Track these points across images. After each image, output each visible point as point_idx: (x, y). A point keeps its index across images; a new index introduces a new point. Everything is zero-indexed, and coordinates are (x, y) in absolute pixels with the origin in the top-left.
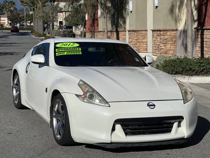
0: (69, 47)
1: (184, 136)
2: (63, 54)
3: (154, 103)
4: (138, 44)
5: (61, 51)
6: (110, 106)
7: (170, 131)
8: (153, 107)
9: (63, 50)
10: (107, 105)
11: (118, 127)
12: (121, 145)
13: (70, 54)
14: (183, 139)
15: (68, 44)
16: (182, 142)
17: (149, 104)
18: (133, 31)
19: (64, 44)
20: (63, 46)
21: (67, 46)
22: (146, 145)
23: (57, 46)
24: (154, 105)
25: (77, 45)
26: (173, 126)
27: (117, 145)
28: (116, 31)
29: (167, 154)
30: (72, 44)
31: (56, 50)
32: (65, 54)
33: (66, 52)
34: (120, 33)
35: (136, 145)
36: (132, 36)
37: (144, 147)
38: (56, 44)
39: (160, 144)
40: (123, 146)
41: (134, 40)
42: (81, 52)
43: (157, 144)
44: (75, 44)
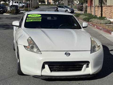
0: (35, 16)
1: (90, 73)
2: (30, 21)
3: (70, 52)
4: (111, 14)
5: (30, 19)
6: (41, 54)
7: (81, 70)
8: (68, 55)
9: (31, 19)
10: (40, 53)
11: (47, 66)
12: (48, 77)
13: (34, 21)
14: (89, 75)
15: (35, 15)
16: (90, 77)
17: (66, 53)
18: (109, 6)
19: (33, 15)
20: (32, 16)
21: (34, 16)
22: (64, 77)
23: (29, 16)
24: (69, 54)
25: (40, 16)
26: (83, 67)
27: (45, 77)
28: (101, 6)
29: (79, 84)
30: (37, 15)
31: (27, 18)
32: (31, 21)
33: (32, 20)
34: (103, 7)
35: (58, 78)
36: (108, 9)
37: (63, 79)
38: (28, 15)
39: (73, 77)
40: (50, 78)
41: (109, 12)
42: (41, 20)
43: (71, 77)
44: (39, 15)
